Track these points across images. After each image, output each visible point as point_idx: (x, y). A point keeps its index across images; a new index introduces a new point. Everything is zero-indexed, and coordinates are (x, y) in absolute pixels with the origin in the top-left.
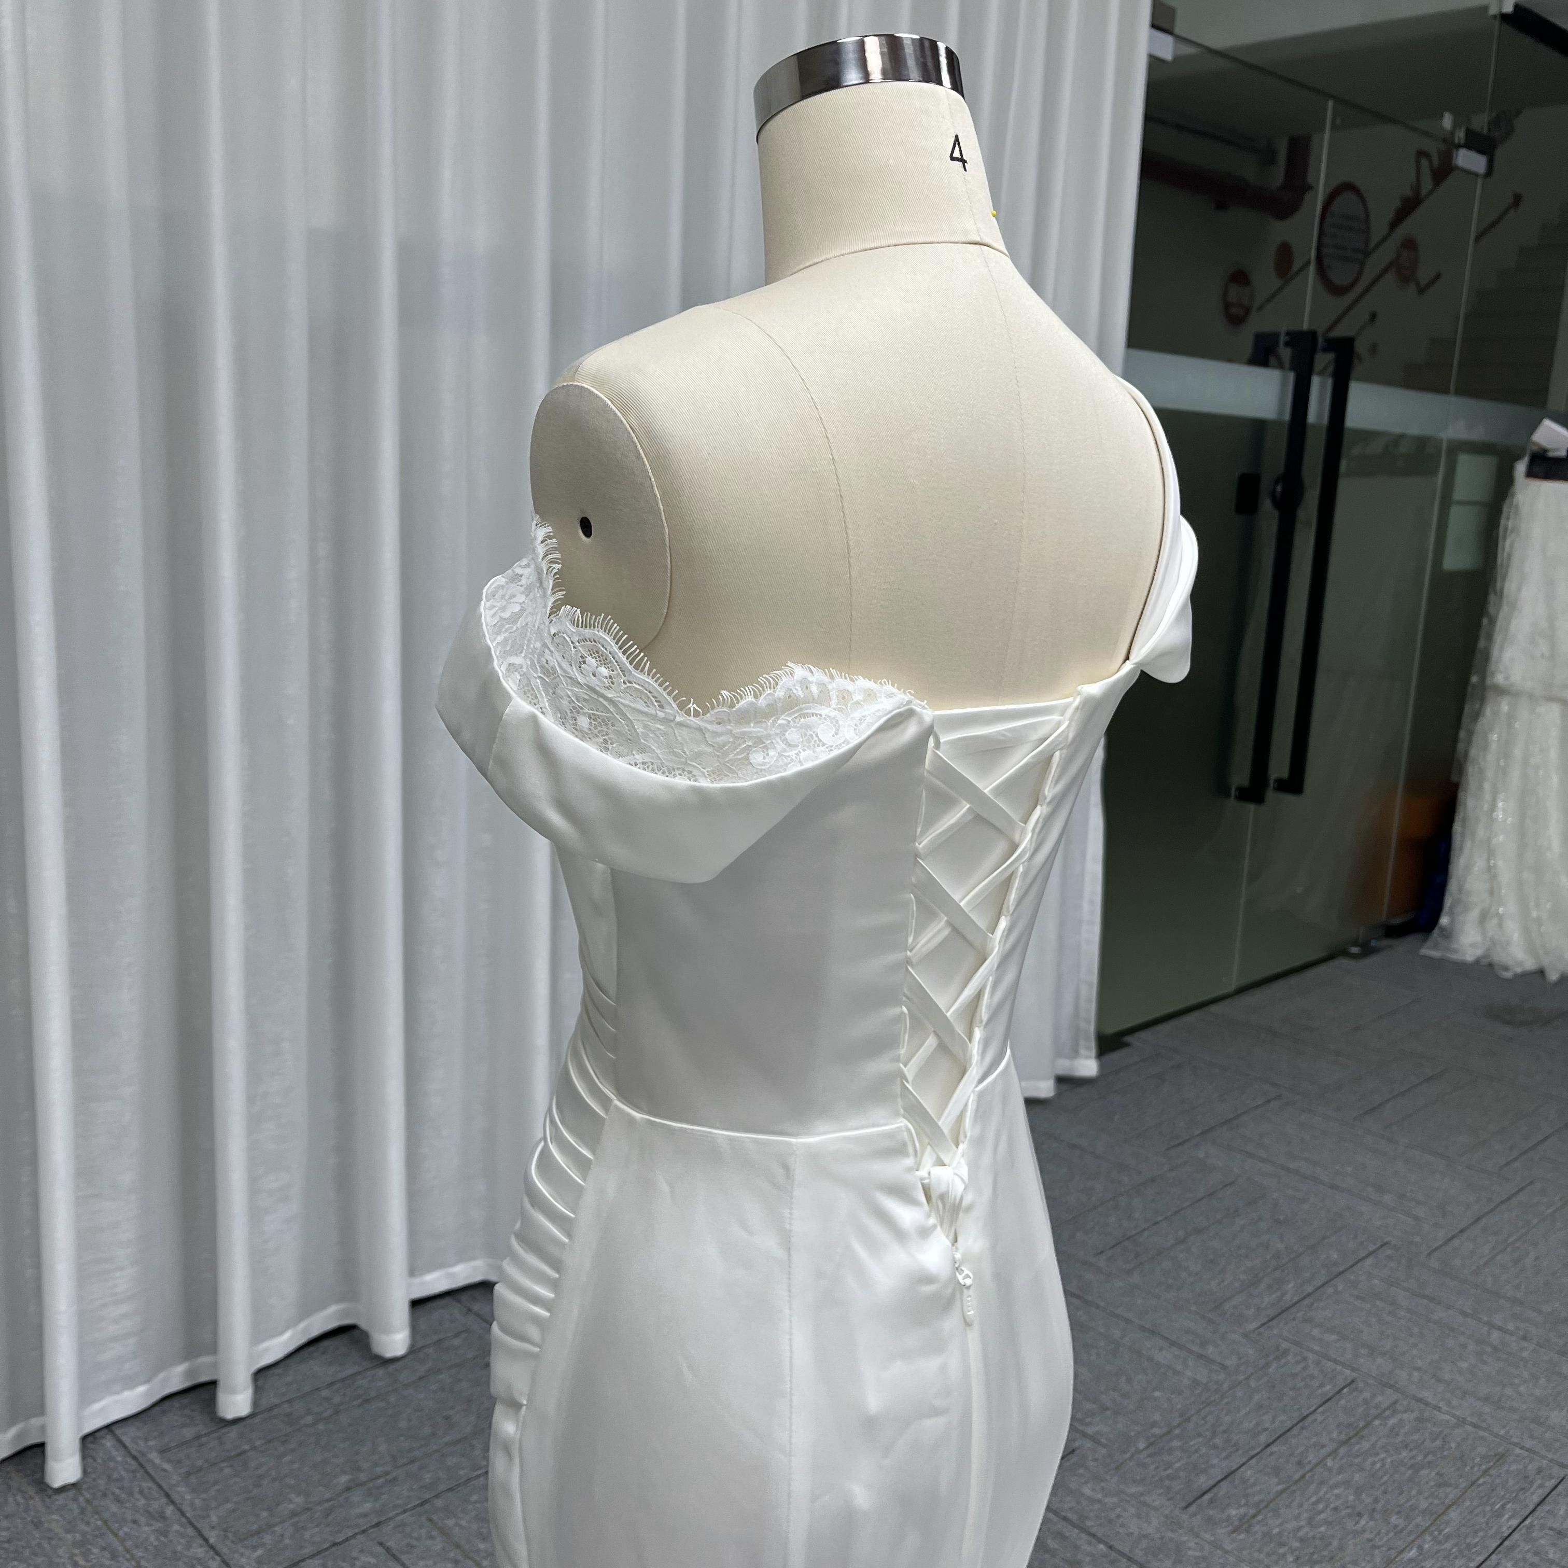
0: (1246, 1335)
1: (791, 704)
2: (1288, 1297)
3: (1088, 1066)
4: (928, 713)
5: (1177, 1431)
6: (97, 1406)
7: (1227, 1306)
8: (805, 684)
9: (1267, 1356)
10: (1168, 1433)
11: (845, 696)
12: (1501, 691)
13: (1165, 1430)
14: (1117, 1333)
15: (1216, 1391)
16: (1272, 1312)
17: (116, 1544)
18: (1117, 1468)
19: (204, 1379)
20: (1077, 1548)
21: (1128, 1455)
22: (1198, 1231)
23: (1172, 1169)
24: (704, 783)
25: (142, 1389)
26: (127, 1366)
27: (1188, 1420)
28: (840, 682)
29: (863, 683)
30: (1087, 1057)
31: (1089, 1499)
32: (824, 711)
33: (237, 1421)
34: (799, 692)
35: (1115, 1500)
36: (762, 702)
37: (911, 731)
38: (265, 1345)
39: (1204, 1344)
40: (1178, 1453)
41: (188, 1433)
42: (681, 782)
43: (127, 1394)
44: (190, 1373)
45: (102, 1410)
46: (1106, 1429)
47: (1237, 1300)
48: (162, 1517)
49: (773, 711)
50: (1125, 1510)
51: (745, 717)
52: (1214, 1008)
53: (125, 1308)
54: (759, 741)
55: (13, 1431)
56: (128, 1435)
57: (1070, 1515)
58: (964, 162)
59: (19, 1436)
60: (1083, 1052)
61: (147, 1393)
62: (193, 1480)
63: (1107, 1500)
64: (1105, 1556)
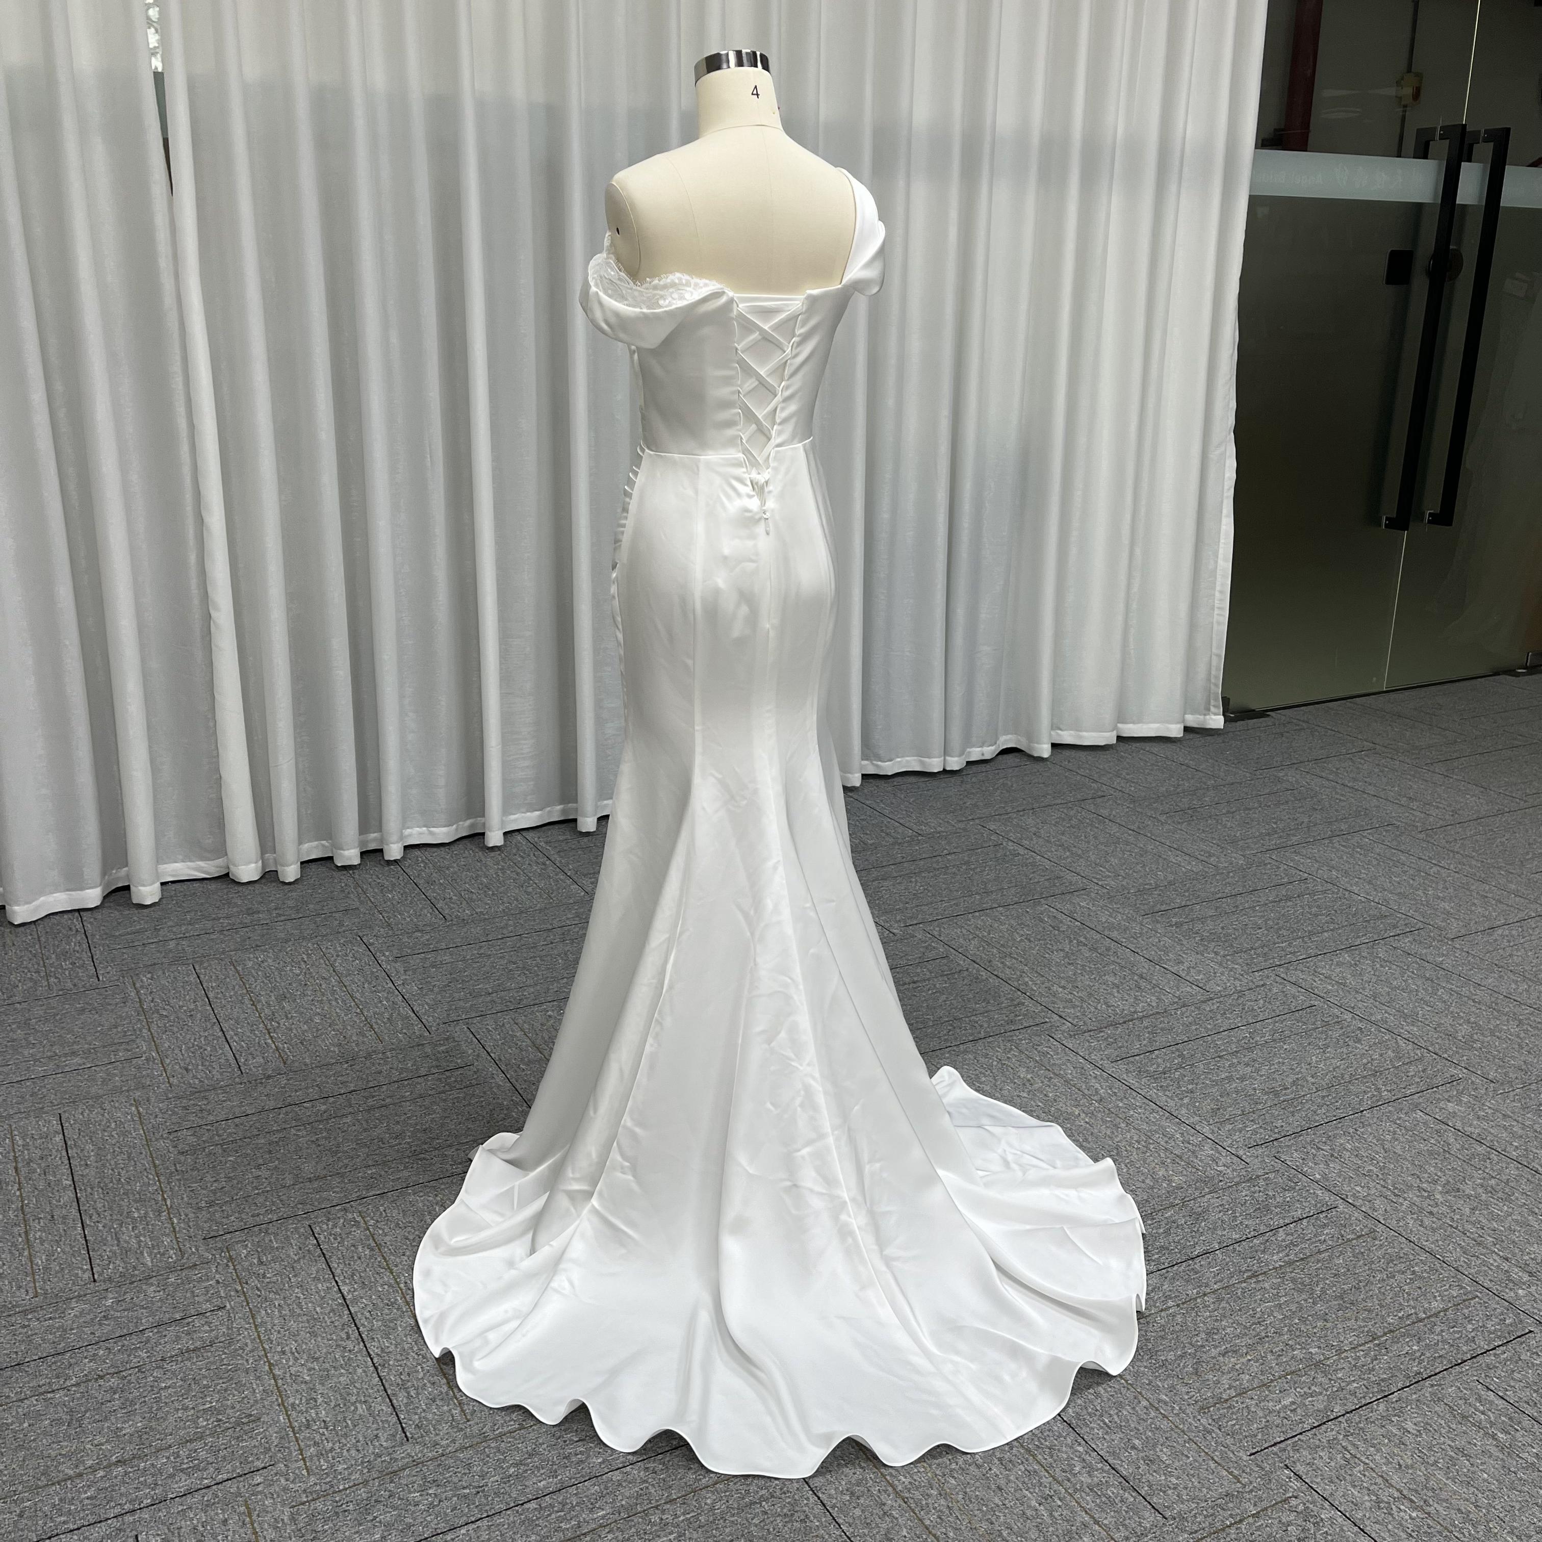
0: (1244, 855)
1: (673, 285)
2: (1289, 842)
3: (1217, 721)
4: (731, 294)
5: (1161, 888)
6: (513, 817)
7: (1241, 842)
8: (680, 279)
9: (1252, 864)
11: (696, 285)
13: (1153, 887)
15: (1202, 875)
16: (1272, 847)
17: (519, 871)
18: (1109, 898)
19: (571, 817)
21: (1120, 894)
22: (1248, 809)
23: (1251, 780)
24: (645, 310)
25: (537, 813)
26: (529, 797)
27: (1173, 884)
28: (696, 280)
29: (705, 281)
30: (1215, 714)
31: (1083, 907)
32: (688, 289)
33: (588, 834)
34: (677, 281)
36: (662, 283)
37: (724, 299)
38: (605, 802)
39: (1209, 856)
40: (1155, 896)
41: (561, 838)
42: (638, 310)
43: (529, 814)
44: (563, 811)
45: (516, 820)
46: (1113, 883)
48: (544, 864)
49: (665, 287)
51: (655, 288)
52: (1357, 700)
53: (527, 763)
54: (662, 297)
55: (468, 822)
56: (530, 835)
57: (1066, 912)
58: (757, 95)
59: (472, 826)
60: (1212, 709)
61: (540, 816)
62: (562, 854)
63: (1093, 908)
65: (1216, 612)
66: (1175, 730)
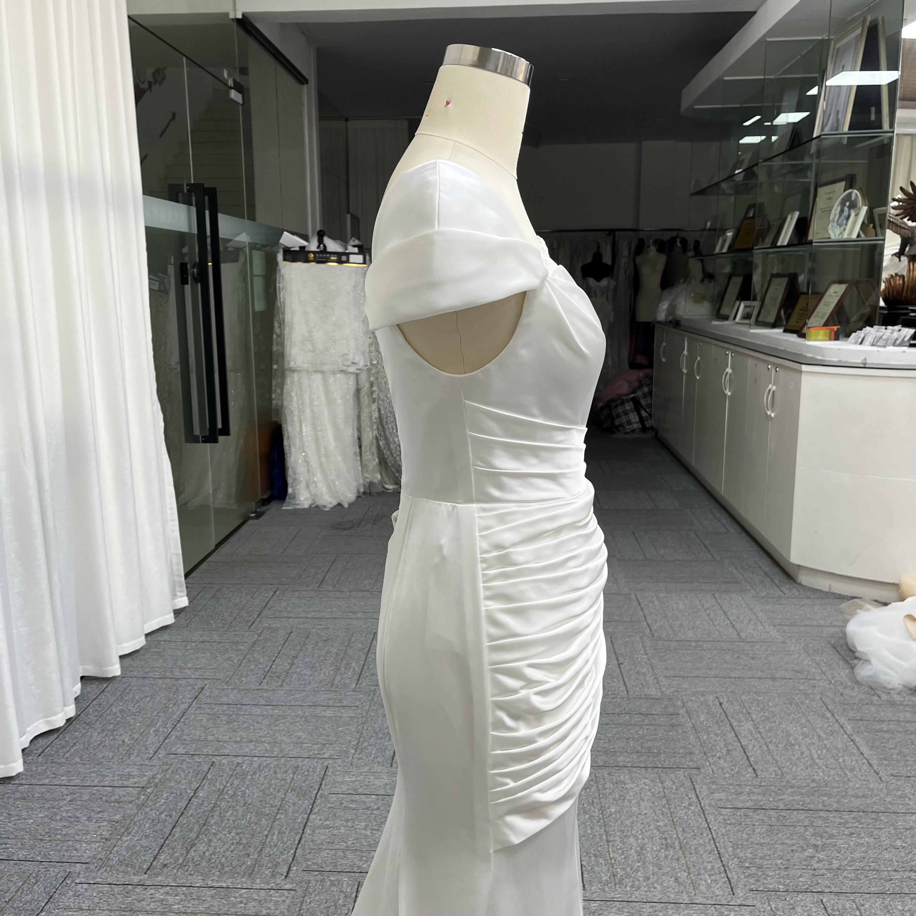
0: (354, 691)
2: (356, 669)
3: (183, 601)
5: (362, 739)
7: (336, 682)
9: (369, 695)
10: (359, 742)
12: (293, 371)
13: (357, 741)
14: (300, 712)
15: (363, 717)
16: (356, 677)
18: (351, 765)
20: (364, 802)
21: (351, 758)
22: (296, 657)
23: (259, 636)
27: (362, 733)
30: (182, 597)
31: (352, 782)
35: (362, 777)
39: (340, 701)
40: (369, 747)
46: (332, 752)
47: (338, 678)
50: (370, 779)
52: (211, 559)
57: (350, 792)
60: (179, 594)
63: (358, 779)
64: (378, 799)
65: (170, 523)
66: (169, 619)
